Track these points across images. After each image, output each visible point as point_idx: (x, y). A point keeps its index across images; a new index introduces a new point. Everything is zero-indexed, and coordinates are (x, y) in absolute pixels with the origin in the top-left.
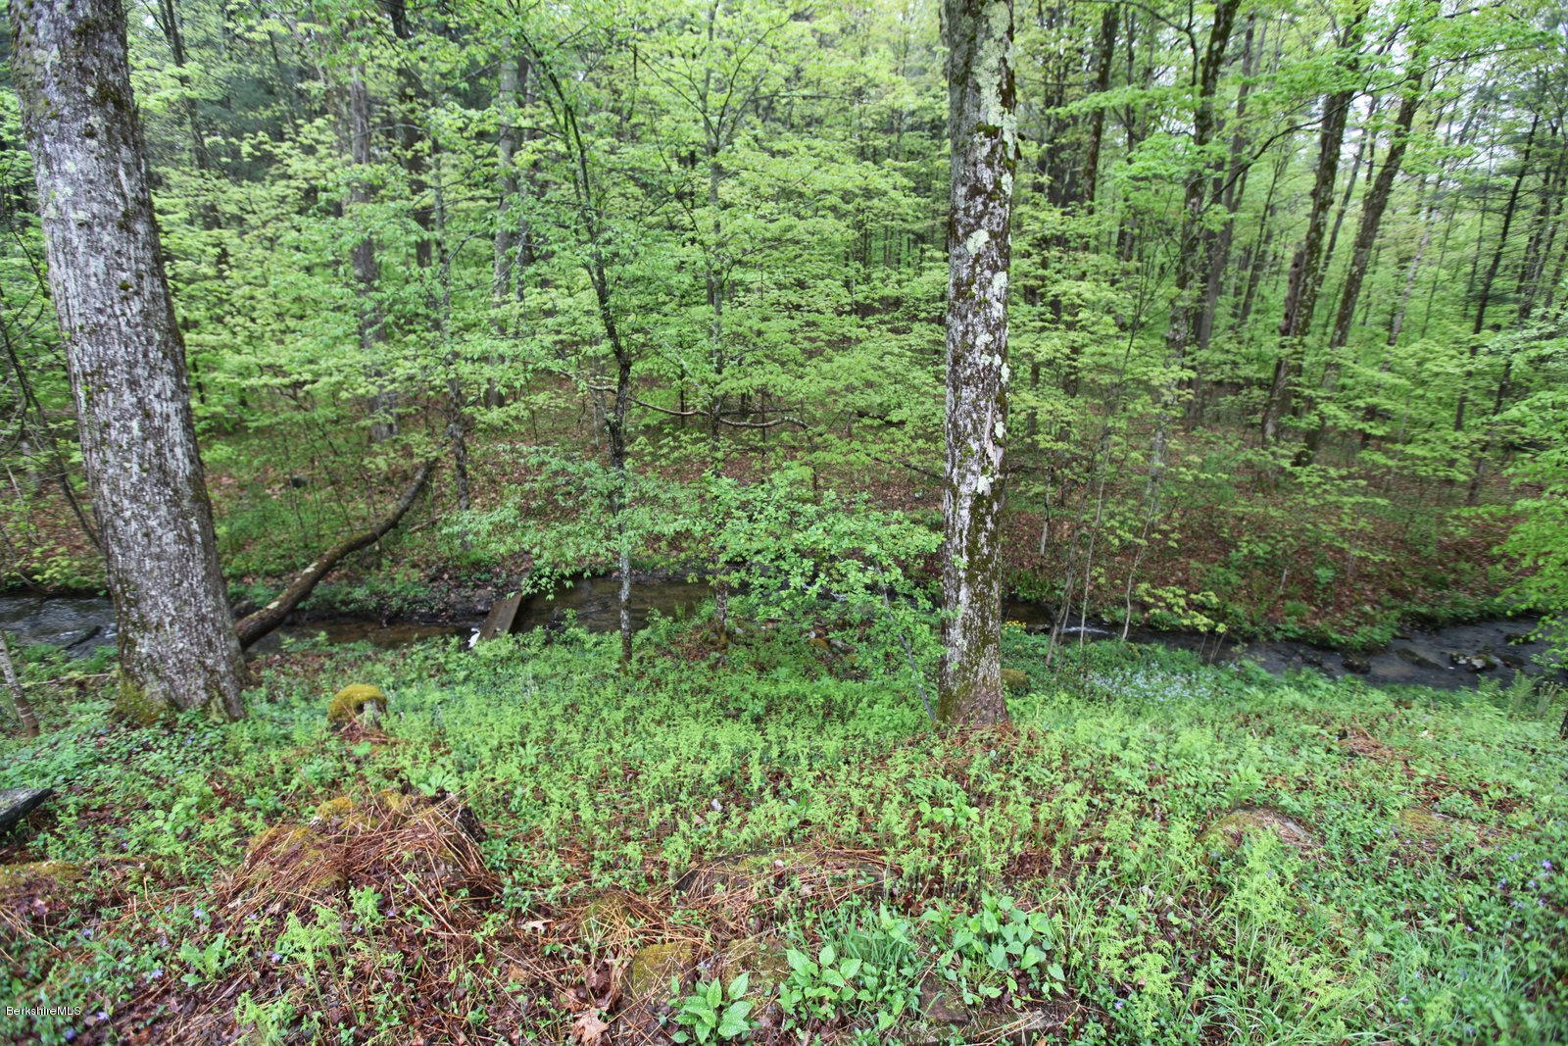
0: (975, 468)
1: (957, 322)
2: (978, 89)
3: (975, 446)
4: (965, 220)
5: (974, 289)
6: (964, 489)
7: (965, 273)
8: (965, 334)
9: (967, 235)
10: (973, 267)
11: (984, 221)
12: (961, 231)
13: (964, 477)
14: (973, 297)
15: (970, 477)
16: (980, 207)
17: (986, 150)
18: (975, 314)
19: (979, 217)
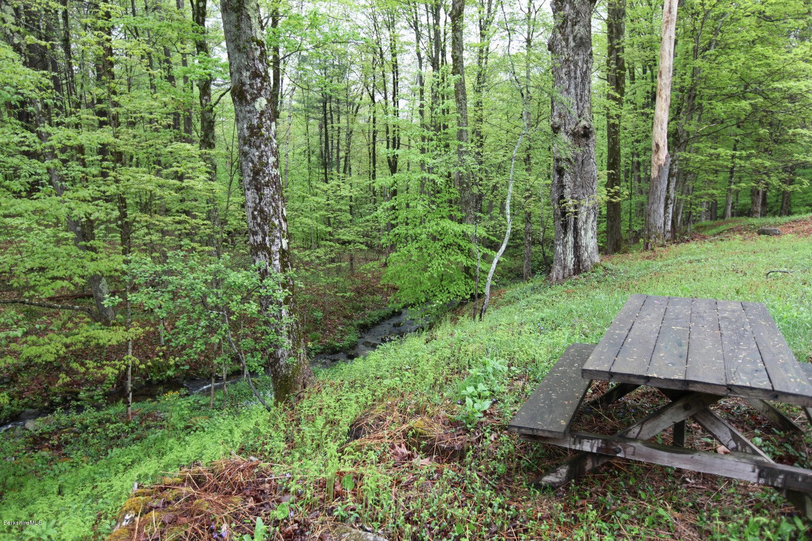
0: (278, 235)
1: (254, 150)
2: (249, 18)
3: (277, 222)
4: (251, 91)
5: (263, 130)
6: (274, 249)
7: (255, 122)
8: (260, 157)
9: (254, 99)
10: (260, 118)
11: (263, 93)
12: (249, 97)
13: (273, 241)
14: (262, 135)
15: (277, 241)
16: (259, 85)
17: (258, 53)
18: (266, 145)
19: (260, 90)
